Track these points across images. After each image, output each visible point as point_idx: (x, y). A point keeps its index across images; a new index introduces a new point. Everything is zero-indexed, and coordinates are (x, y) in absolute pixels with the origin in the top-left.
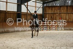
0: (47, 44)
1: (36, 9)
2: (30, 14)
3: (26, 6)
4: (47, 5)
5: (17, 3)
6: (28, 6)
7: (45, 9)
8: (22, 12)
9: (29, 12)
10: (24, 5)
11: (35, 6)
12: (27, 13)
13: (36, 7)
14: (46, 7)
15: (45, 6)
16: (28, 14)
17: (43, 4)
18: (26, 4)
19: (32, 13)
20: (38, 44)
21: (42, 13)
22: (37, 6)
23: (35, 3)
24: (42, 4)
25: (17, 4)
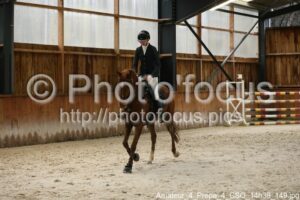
0: (282, 178)
1: (232, 41)
2: (211, 59)
3: (195, 30)
4: (277, 24)
5: (156, 18)
6: (200, 27)
7: (270, 37)
8: (178, 51)
9: (204, 52)
10: (187, 24)
11: (228, 28)
12: (200, 56)
13: (232, 32)
14: (274, 29)
15: (268, 29)
16: (204, 62)
17: (261, 19)
18: (192, 21)
19: (219, 57)
20: (243, 176)
21: (257, 57)
22: (236, 29)
23: (228, 15)
24: (257, 19)
25: (157, 24)
